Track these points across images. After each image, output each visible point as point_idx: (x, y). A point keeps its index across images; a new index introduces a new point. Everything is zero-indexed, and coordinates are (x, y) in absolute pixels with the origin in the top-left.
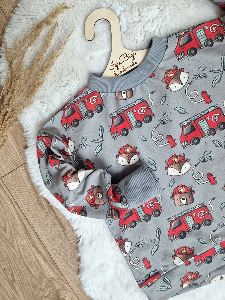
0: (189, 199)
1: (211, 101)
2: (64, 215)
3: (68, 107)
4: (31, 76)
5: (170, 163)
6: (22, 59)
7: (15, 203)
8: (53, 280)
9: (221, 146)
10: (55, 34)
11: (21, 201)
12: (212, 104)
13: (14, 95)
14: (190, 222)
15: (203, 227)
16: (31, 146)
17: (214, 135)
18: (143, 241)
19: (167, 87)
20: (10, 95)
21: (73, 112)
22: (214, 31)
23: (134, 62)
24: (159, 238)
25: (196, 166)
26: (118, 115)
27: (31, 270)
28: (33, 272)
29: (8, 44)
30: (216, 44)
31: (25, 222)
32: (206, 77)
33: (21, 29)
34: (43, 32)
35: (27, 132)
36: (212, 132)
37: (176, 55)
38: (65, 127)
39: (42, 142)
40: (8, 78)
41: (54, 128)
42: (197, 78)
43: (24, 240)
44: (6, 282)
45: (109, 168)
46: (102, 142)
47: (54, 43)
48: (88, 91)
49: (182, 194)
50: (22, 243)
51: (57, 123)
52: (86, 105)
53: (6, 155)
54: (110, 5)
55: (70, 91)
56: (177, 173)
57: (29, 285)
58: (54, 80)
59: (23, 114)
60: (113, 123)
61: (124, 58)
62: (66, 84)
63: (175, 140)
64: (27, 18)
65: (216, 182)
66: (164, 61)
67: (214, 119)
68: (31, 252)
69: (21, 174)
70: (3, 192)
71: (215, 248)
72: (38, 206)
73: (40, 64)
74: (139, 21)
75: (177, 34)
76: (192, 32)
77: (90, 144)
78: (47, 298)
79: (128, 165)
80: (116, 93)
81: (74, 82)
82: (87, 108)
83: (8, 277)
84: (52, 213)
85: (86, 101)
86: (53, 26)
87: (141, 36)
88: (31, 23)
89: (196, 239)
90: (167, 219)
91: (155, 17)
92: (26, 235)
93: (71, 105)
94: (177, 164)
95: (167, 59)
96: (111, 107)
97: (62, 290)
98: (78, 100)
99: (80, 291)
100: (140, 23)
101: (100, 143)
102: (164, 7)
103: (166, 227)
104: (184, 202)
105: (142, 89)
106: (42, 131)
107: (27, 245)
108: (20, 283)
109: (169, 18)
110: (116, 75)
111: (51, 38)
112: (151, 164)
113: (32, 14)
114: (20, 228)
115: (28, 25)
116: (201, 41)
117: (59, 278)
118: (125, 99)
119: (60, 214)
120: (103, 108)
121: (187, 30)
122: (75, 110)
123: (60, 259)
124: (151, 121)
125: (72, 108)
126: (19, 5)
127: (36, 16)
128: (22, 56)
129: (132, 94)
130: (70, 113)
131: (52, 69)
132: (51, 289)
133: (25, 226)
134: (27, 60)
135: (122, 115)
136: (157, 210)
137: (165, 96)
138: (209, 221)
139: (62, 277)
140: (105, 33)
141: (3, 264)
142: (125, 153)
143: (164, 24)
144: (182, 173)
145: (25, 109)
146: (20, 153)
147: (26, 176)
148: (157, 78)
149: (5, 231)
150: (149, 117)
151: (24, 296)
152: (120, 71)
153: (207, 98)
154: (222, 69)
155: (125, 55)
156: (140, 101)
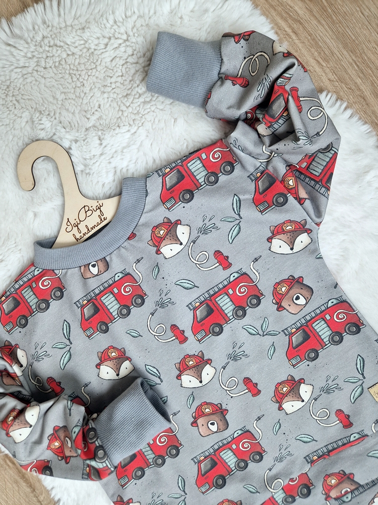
0: (221, 423)
1: (230, 265)
3: (6, 297)
5: (183, 368)
9: (258, 334)
12: (233, 269)
14: (229, 458)
15: (251, 465)
17: (244, 317)
18: (159, 499)
19: (158, 252)
21: (17, 304)
22: (217, 158)
23: (102, 217)
24: (184, 491)
25: (224, 368)
26: (88, 301)
30: (222, 178)
32: (217, 228)
36: (240, 313)
37: (164, 204)
38: (8, 328)
42: (203, 232)
45: (87, 386)
46: (69, 347)
48: (34, 271)
49: (209, 417)
52: (36, 292)
54: (52, 134)
56: (195, 383)
60: (83, 314)
61: (86, 212)
63: (183, 331)
65: (259, 392)
66: (146, 214)
67: (240, 292)
71: (275, 497)
74: (102, 154)
75: (159, 172)
76: (182, 166)
77: (51, 352)
79: (117, 378)
80: (80, 267)
82: (37, 297)
85: (34, 285)
89: (241, 486)
90: (192, 459)
91: (125, 145)
93: (11, 294)
94: (193, 369)
95: (151, 211)
96: (76, 291)
98: (22, 285)
100: (103, 157)
101: (68, 348)
102: (136, 128)
103: (192, 472)
104: (214, 428)
105: (120, 256)
110: (77, 240)
112: (152, 374)
116: (198, 177)
118: (97, 275)
120: (64, 293)
121: (174, 165)
122: (20, 300)
124: (143, 304)
125: (15, 299)
129: (107, 266)
130: (12, 306)
135: (95, 301)
136: (173, 446)
137: (157, 265)
138: (259, 454)
140: (52, 175)
142: (110, 359)
144: (204, 383)
148: (140, 240)
150: (140, 297)
152: (83, 232)
153: (223, 261)
154: (237, 217)
155: (87, 208)
156: (121, 275)
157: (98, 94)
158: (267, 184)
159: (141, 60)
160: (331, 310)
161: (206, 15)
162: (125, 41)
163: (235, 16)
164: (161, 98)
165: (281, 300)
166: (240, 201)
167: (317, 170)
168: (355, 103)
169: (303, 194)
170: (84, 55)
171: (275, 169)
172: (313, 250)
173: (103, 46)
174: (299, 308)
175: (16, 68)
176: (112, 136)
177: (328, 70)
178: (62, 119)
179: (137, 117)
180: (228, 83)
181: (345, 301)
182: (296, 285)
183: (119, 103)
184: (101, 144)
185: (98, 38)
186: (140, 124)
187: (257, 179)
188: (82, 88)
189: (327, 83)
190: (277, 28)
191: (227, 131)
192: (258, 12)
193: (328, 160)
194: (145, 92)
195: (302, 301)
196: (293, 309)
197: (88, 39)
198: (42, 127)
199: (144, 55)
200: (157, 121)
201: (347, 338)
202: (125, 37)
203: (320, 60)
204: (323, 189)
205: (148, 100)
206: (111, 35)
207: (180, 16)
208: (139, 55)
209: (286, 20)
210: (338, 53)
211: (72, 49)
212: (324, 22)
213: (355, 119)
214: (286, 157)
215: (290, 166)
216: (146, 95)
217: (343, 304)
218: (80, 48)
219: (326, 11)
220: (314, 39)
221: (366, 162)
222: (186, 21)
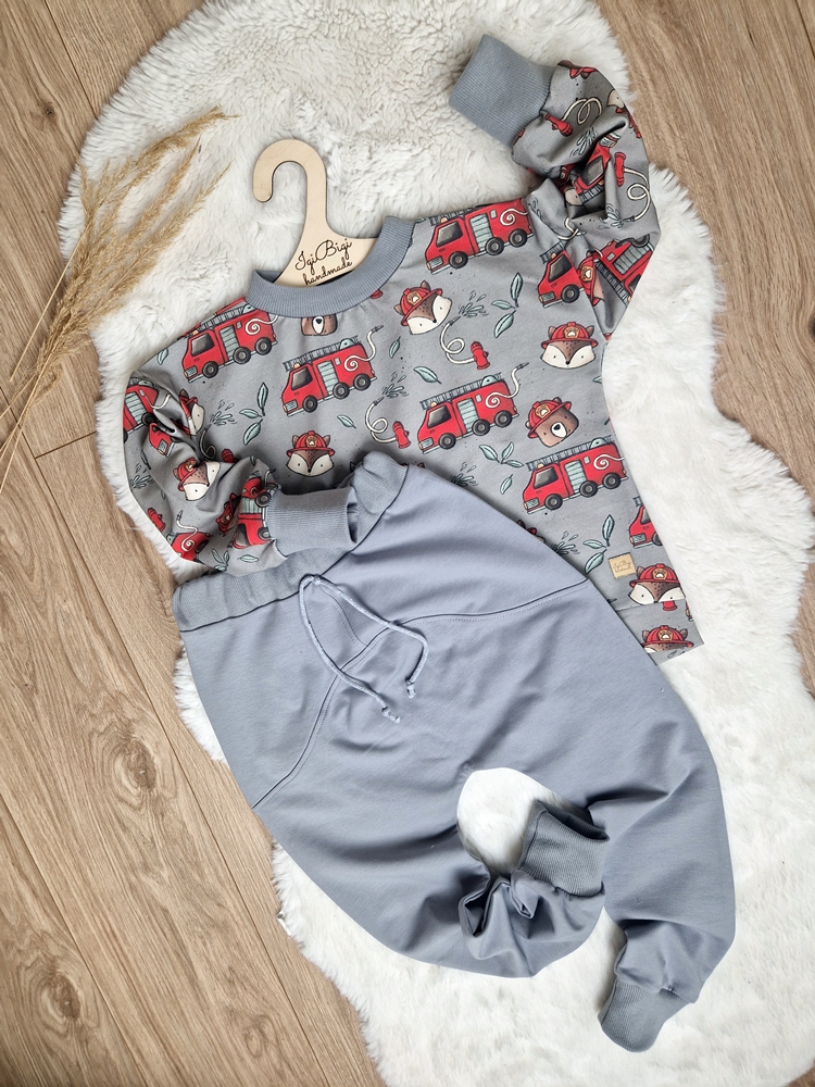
1: (487, 365)
2: (165, 557)
3: (200, 332)
4: (130, 247)
6: (115, 210)
7: (60, 517)
8: (122, 698)
9: (497, 460)
10: (192, 167)
11: (73, 515)
12: (489, 371)
13: (88, 282)
16: (112, 396)
17: (486, 434)
19: (404, 323)
20: (80, 280)
21: (210, 345)
22: (509, 222)
23: (346, 261)
26: (301, 366)
27: (76, 669)
28: (80, 676)
29: (90, 171)
30: (509, 249)
31: (77, 562)
32: (485, 313)
33: (122, 144)
34: (169, 158)
35: (106, 364)
36: (483, 428)
37: (428, 262)
38: (190, 374)
39: (136, 397)
40: (81, 244)
41: (166, 373)
42: (465, 313)
43: (70, 602)
44: (17, 690)
47: (188, 187)
48: (244, 307)
50: (65, 607)
51: (173, 364)
52: (238, 334)
53: (53, 408)
55: (209, 291)
57: (68, 703)
58: (178, 264)
59: (101, 325)
60: (290, 380)
61: (327, 249)
62: (202, 277)
63: (408, 433)
64: (136, 123)
66: (403, 269)
67: (490, 403)
68: (82, 630)
69: (81, 456)
70: (36, 490)
72: (110, 532)
73: (153, 225)
74: (367, 172)
75: (434, 219)
76: (463, 219)
77: (237, 417)
78: (102, 738)
79: (307, 474)
80: (302, 318)
81: (218, 274)
82: (238, 342)
83: (22, 679)
84: (138, 550)
85: (239, 326)
86: (188, 151)
87: (366, 201)
88: (144, 134)
91: (400, 167)
92: (75, 590)
93: (206, 329)
95: (409, 267)
96: (289, 347)
97: (137, 722)
98: (224, 322)
99: (176, 728)
100: (368, 175)
101: (259, 419)
102: (421, 149)
105: (355, 317)
106: (140, 375)
107: (74, 613)
108: (47, 696)
109: (429, 174)
110: (307, 282)
111: (182, 176)
113: (148, 116)
114: (64, 575)
115: (136, 138)
116: (478, 240)
117: (135, 693)
118: (319, 335)
119: (156, 554)
120: (273, 347)
121: (454, 215)
122: (215, 341)
123: (144, 653)
124: (367, 387)
125: (209, 337)
126: (122, 90)
127: (157, 121)
128: (118, 201)
129: (335, 326)
130: (203, 345)
131: (176, 239)
132: (114, 717)
133: (75, 571)
134: (127, 212)
135: (310, 367)
137: (398, 340)
139: (142, 692)
140: (296, 182)
141: (15, 649)
142: (306, 448)
143: (417, 184)
145: (109, 315)
146: (84, 408)
147: (92, 462)
148: (385, 302)
149: (31, 576)
150: (364, 378)
151: (52, 726)
152: (317, 274)
153: (481, 356)
154: (513, 303)
155: (330, 244)
156: (349, 343)
157: (385, 91)
158: (560, 270)
159: (452, 62)
160: (594, 453)
161: (548, 29)
162: (438, 31)
163: (584, 39)
164: (463, 120)
165: (537, 425)
166: (522, 282)
167: (624, 266)
168: (701, 195)
169: (598, 292)
170: (381, 34)
171: (574, 252)
172: (593, 371)
173: (408, 30)
174: (555, 441)
175: (290, 25)
176: (388, 151)
177: (680, 143)
178: (330, 111)
179: (425, 135)
180: (548, 125)
181: (612, 443)
182: (560, 412)
183: (408, 111)
184: (370, 158)
185: (405, 17)
186: (427, 146)
187: (550, 261)
188: (367, 77)
189: (674, 159)
190: (632, 71)
191: (533, 185)
192: (613, 42)
193: (639, 257)
194: (445, 106)
195: (561, 433)
196: (548, 440)
197: (392, 16)
198: (302, 113)
199: (457, 56)
200: (449, 147)
201: (602, 490)
202: (439, 26)
203: (674, 126)
204: (624, 292)
205: (445, 116)
206: (422, 19)
207: (515, 18)
208: (450, 54)
209: (646, 62)
210: (698, 124)
211: (368, 22)
212: (692, 78)
213: (692, 214)
214: (591, 237)
215: (592, 252)
216: (444, 110)
217: (611, 446)
218: (378, 23)
219: (700, 65)
220: (674, 97)
221: (688, 272)
222: (521, 28)
